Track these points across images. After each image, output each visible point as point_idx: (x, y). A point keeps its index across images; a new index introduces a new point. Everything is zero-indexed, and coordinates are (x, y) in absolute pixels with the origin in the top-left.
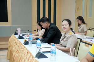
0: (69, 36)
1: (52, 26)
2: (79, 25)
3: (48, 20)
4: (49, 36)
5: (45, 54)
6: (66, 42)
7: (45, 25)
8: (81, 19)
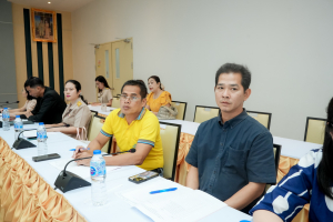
0: (77, 108)
1: (49, 92)
2: (100, 91)
3: (40, 82)
4: (43, 110)
5: (33, 142)
6: (72, 119)
7: (36, 91)
8: (101, 79)
